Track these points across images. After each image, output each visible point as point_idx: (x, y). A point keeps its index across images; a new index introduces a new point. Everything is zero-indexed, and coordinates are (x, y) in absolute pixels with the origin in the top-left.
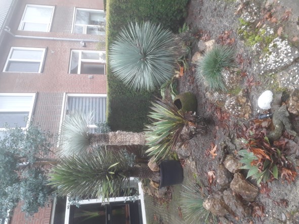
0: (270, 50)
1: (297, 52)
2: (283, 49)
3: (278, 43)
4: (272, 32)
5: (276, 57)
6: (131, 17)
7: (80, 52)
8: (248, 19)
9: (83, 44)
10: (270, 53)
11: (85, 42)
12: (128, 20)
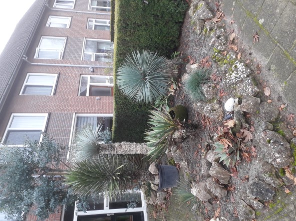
0: (233, 70)
1: (249, 70)
2: (241, 68)
3: (237, 65)
4: (234, 57)
5: (236, 74)
6: (134, 47)
7: (89, 77)
8: (219, 48)
9: (92, 70)
10: (233, 72)
11: (93, 68)
12: (132, 49)
